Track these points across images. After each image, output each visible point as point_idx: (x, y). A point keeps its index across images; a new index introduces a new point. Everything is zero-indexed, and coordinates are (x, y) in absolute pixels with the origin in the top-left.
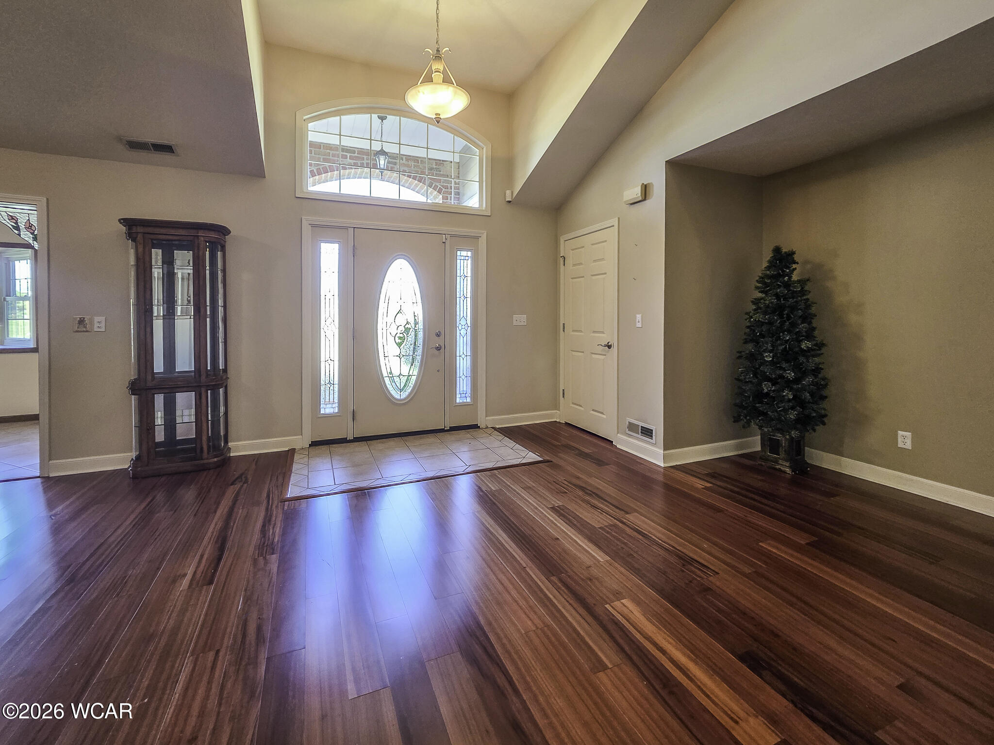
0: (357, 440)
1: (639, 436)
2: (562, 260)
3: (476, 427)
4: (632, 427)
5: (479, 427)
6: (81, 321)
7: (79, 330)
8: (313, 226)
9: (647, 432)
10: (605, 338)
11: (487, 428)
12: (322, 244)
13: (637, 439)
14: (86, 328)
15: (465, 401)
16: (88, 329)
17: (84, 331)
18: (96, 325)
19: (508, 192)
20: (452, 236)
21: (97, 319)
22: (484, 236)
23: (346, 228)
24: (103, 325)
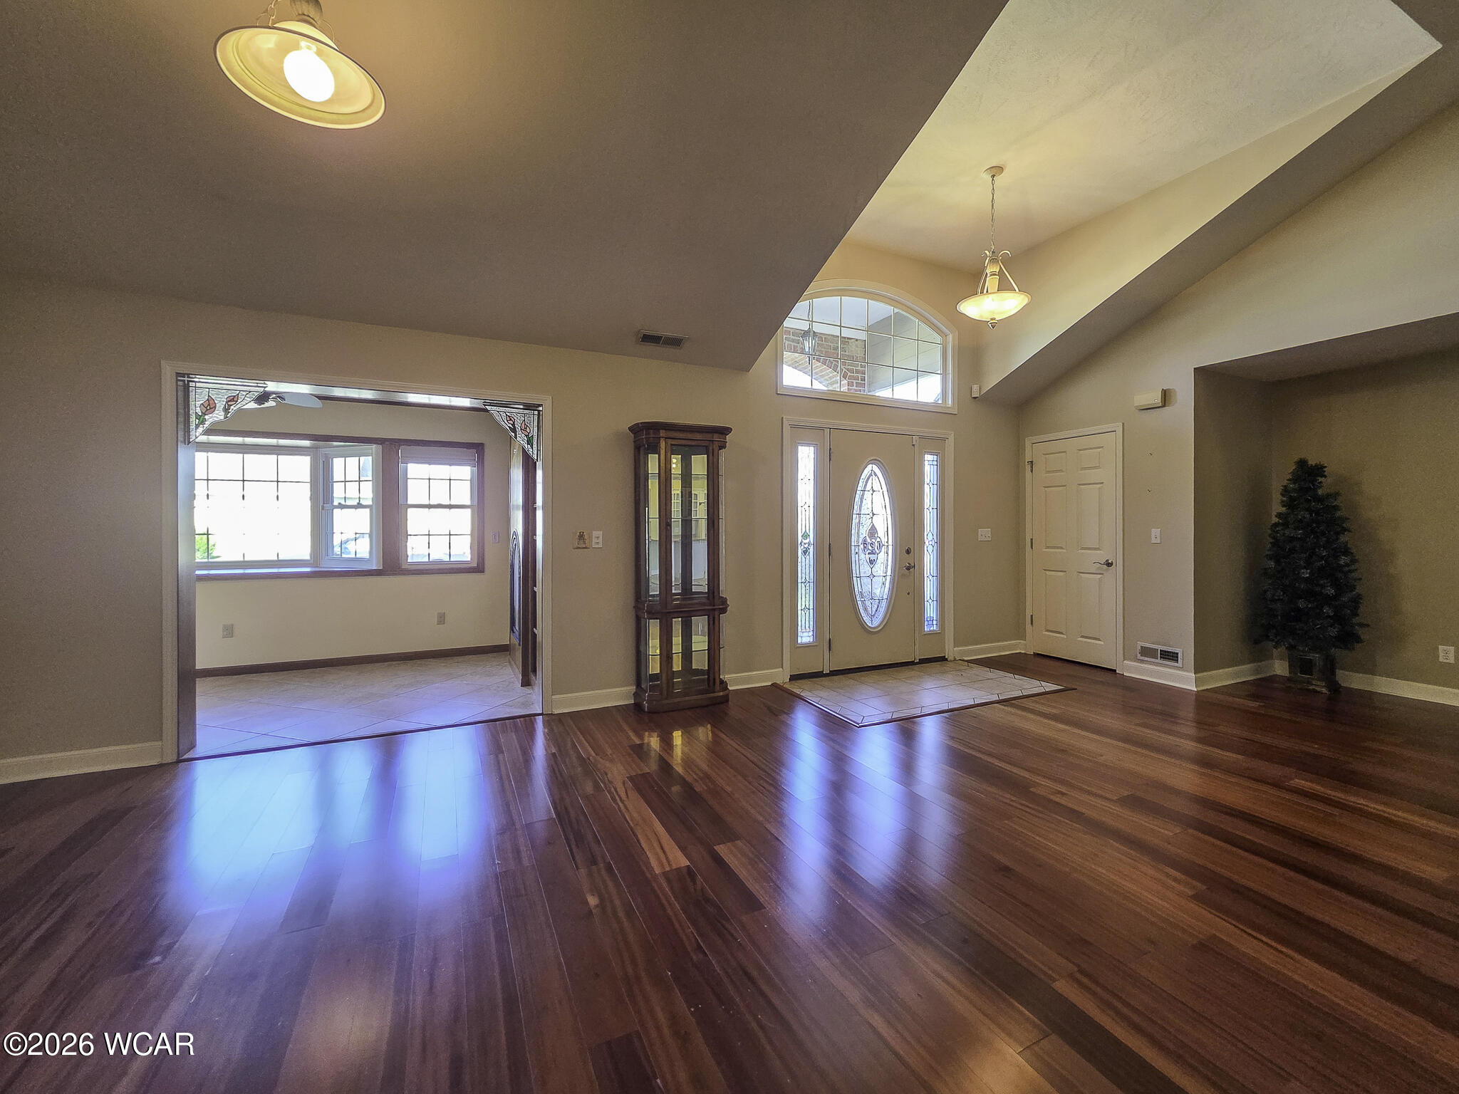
0: (834, 673)
1: (1159, 661)
2: (1028, 468)
3: (943, 659)
4: (1146, 652)
5: (946, 660)
6: (581, 536)
7: (579, 546)
8: (793, 427)
9: (1170, 656)
10: (1103, 556)
11: (955, 660)
12: (800, 447)
13: (1157, 664)
14: (585, 543)
15: (932, 629)
16: (587, 545)
17: (584, 548)
18: (594, 540)
19: (975, 388)
20: (921, 437)
21: (595, 533)
22: (951, 438)
23: (822, 429)
24: (600, 540)
